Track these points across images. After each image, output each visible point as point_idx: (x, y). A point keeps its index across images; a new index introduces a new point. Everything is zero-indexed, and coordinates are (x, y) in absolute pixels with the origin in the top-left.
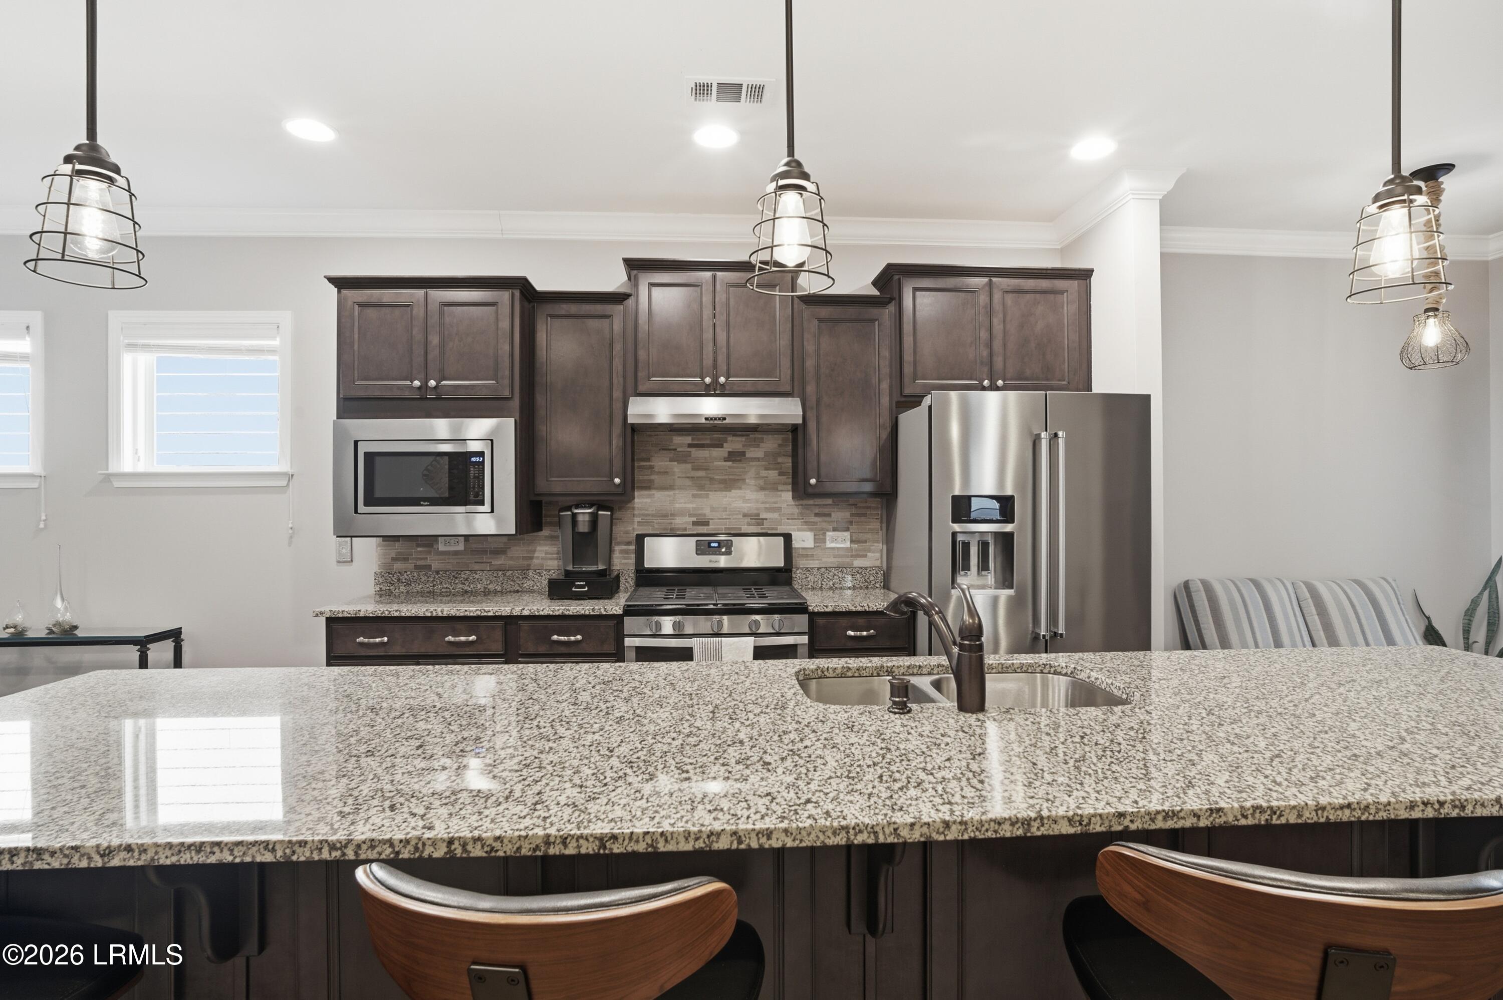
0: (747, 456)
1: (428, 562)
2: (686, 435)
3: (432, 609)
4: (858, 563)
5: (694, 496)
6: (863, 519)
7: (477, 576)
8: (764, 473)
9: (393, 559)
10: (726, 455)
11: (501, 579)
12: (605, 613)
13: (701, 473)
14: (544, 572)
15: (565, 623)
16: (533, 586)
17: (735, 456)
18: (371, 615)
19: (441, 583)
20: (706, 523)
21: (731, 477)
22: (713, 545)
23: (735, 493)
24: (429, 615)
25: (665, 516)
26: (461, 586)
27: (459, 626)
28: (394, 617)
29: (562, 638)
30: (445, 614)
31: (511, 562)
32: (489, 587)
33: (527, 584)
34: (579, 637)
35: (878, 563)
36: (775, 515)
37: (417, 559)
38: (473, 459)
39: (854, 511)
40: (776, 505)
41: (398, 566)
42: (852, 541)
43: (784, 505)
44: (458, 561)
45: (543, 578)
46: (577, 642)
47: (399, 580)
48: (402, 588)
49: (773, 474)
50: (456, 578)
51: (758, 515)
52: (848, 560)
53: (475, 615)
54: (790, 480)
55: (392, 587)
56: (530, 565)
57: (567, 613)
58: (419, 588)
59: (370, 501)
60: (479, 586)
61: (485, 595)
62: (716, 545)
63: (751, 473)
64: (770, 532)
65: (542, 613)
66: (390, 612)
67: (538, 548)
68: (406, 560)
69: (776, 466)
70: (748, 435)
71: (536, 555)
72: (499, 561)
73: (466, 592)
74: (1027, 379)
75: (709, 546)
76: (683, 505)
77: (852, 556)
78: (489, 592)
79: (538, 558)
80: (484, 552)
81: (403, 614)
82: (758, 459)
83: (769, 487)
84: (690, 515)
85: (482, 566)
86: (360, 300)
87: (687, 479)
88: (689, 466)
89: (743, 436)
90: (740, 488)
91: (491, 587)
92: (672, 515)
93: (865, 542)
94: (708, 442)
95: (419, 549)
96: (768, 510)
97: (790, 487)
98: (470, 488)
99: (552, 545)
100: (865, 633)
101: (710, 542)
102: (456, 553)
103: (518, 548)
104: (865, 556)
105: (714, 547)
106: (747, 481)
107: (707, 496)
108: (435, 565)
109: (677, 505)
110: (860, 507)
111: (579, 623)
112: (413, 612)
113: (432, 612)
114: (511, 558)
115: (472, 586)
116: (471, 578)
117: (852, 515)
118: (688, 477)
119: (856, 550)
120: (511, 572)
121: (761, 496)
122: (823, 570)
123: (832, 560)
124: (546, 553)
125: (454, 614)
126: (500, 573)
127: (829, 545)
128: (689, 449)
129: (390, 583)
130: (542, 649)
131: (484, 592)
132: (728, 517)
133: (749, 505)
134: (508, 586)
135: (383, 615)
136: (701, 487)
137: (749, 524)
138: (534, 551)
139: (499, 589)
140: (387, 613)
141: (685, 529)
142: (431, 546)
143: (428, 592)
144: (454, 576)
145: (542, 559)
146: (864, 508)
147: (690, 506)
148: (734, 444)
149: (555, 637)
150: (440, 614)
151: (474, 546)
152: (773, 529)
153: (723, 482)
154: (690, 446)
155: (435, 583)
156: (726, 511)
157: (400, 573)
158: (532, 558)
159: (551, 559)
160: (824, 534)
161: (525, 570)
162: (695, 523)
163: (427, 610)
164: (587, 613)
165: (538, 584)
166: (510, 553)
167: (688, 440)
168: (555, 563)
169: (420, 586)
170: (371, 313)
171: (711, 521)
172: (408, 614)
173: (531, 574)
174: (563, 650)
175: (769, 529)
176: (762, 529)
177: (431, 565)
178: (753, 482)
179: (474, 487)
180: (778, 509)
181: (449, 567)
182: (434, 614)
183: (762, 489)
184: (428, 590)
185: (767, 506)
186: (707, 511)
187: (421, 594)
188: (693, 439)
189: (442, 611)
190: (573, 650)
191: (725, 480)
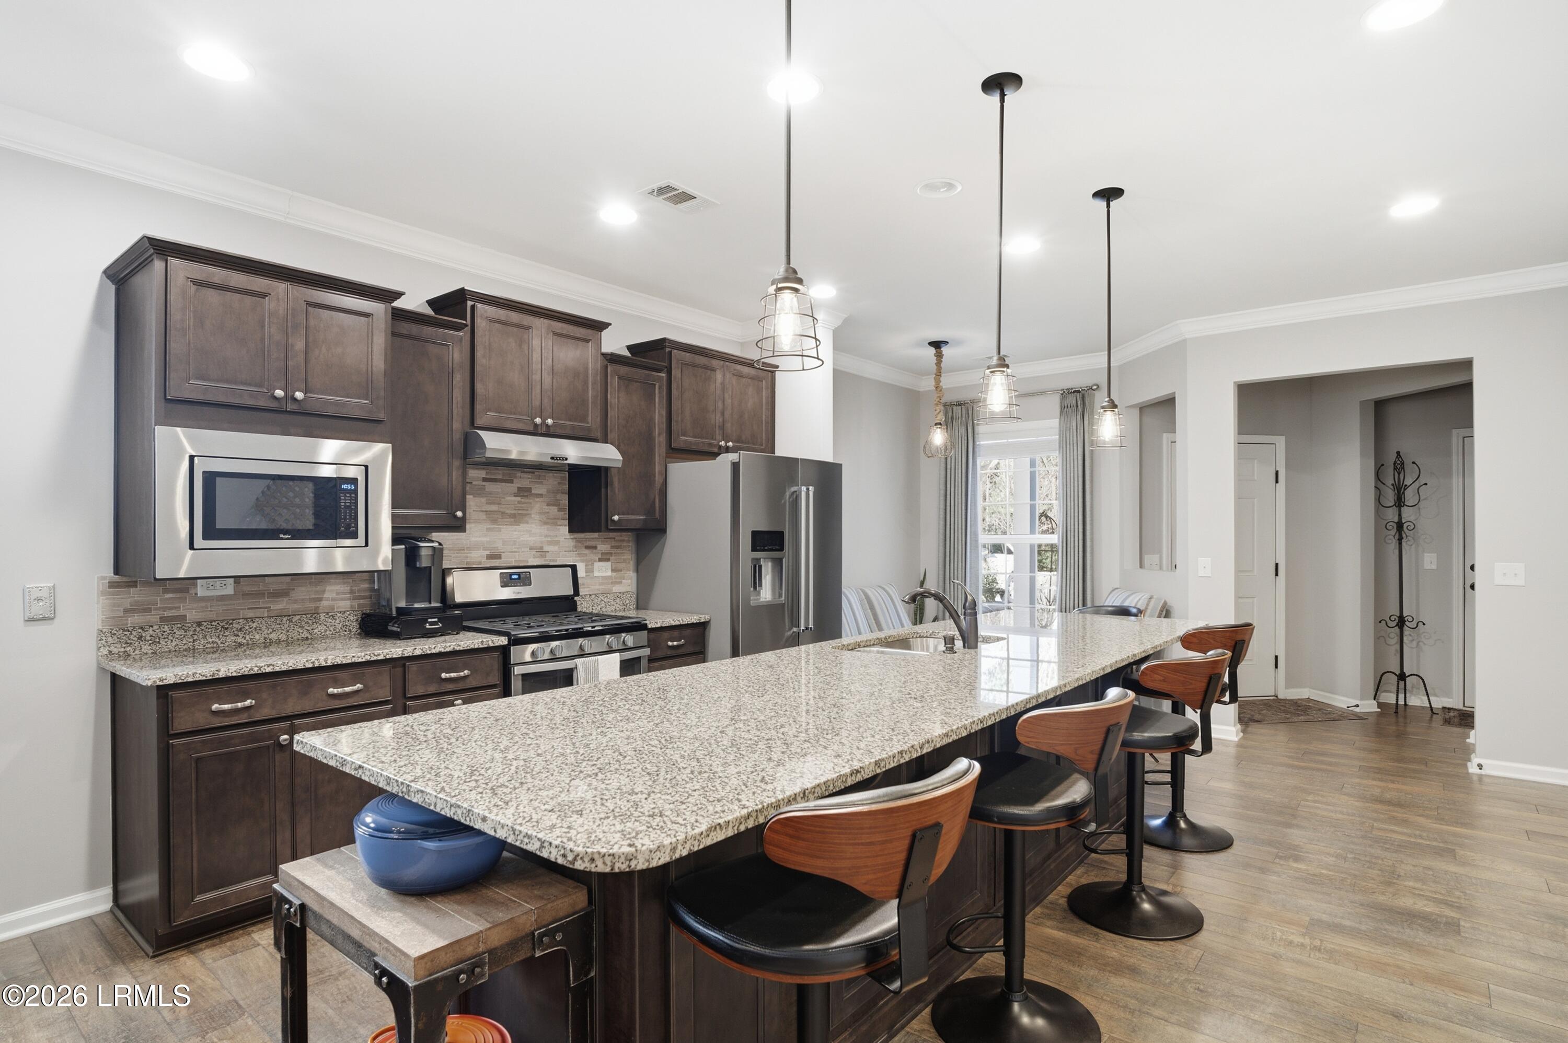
0: (533, 492)
1: (181, 612)
2: (481, 469)
3: (313, 659)
4: (616, 589)
5: (488, 530)
6: (619, 551)
7: (254, 625)
8: (546, 508)
9: (126, 611)
10: (516, 490)
11: (286, 626)
12: (492, 645)
13: (494, 508)
14: (339, 615)
15: (453, 660)
16: (325, 632)
17: (523, 492)
18: (234, 674)
19: (205, 637)
20: (498, 557)
21: (520, 512)
22: (513, 577)
23: (523, 526)
24: (311, 666)
25: (461, 550)
26: (234, 638)
27: (341, 675)
28: (266, 673)
29: (453, 675)
30: (329, 663)
31: (296, 606)
32: (271, 636)
33: (319, 629)
34: (466, 672)
35: (629, 589)
36: (555, 548)
37: (164, 609)
38: (344, 486)
39: (614, 543)
40: (556, 539)
41: (135, 619)
42: (612, 570)
43: (562, 539)
44: (225, 608)
45: (338, 621)
46: (466, 677)
47: (140, 638)
48: (146, 648)
49: (554, 510)
50: (226, 629)
51: (542, 548)
52: (609, 587)
53: (364, 660)
54: (567, 516)
55: (128, 649)
56: (318, 607)
57: (458, 648)
58: (171, 646)
59: (211, 532)
60: (257, 637)
61: (265, 647)
62: (516, 577)
63: (537, 507)
64: (551, 564)
65: (434, 651)
66: (260, 668)
67: (328, 588)
68: (148, 610)
69: (556, 503)
70: (533, 473)
71: (325, 596)
72: (280, 605)
73: (240, 645)
74: (742, 442)
75: (511, 579)
76: (477, 539)
77: (612, 583)
78: (271, 642)
79: (327, 599)
80: (260, 594)
81: (277, 669)
82: (541, 496)
83: (550, 522)
84: (485, 549)
85: (258, 613)
86: (198, 276)
87: (481, 513)
88: (483, 500)
89: (529, 472)
90: (527, 523)
91: (273, 636)
92: (469, 549)
93: (621, 571)
94: (500, 477)
95: (168, 596)
96: (550, 543)
97: (567, 522)
98: (341, 518)
99: (344, 583)
100: (675, 643)
101: (511, 574)
102: (222, 598)
103: (303, 589)
104: (621, 583)
105: (515, 579)
106: (533, 516)
107: (499, 530)
108: (192, 615)
109: (473, 539)
110: (617, 541)
111: (465, 658)
112: (289, 665)
113: (313, 663)
114: (296, 601)
115: (248, 637)
116: (247, 628)
117: (612, 547)
118: (482, 511)
119: (616, 578)
120: (298, 617)
121: (544, 530)
122: (593, 596)
123: (597, 587)
124: (338, 594)
125: (339, 663)
126: (285, 619)
127: (596, 574)
128: (484, 483)
129: (126, 643)
130: (432, 689)
131: (264, 643)
132: (516, 550)
133: (534, 539)
134: (294, 634)
135: (252, 672)
136: (494, 521)
137: (535, 557)
138: (324, 591)
139: (284, 637)
140: (256, 669)
141: (480, 563)
142: (186, 590)
143: (186, 650)
144: (222, 627)
145: (333, 599)
146: (621, 541)
147: (484, 539)
148: (524, 480)
149: (443, 675)
150: (324, 664)
151: (247, 589)
152: (553, 561)
153: (513, 516)
154: (484, 480)
155: (195, 637)
156: (515, 544)
157: (142, 628)
158: (320, 600)
159: (342, 599)
160: (592, 564)
161: (314, 614)
162: (490, 557)
163: (307, 661)
164: (476, 646)
165: (331, 629)
166: (293, 595)
167: (482, 474)
168: (348, 603)
169: (174, 643)
170: (212, 296)
171: (503, 554)
172: (284, 668)
173: (322, 617)
174: (451, 687)
175: (550, 561)
176: (545, 561)
177: (185, 616)
178: (537, 517)
179: (345, 519)
180: (557, 543)
181: (213, 616)
182: (317, 665)
183: (546, 523)
184: (186, 647)
185: (549, 539)
186: (499, 545)
187: (177, 652)
188: (487, 473)
189: (326, 661)
190: (460, 686)
191: (515, 514)
